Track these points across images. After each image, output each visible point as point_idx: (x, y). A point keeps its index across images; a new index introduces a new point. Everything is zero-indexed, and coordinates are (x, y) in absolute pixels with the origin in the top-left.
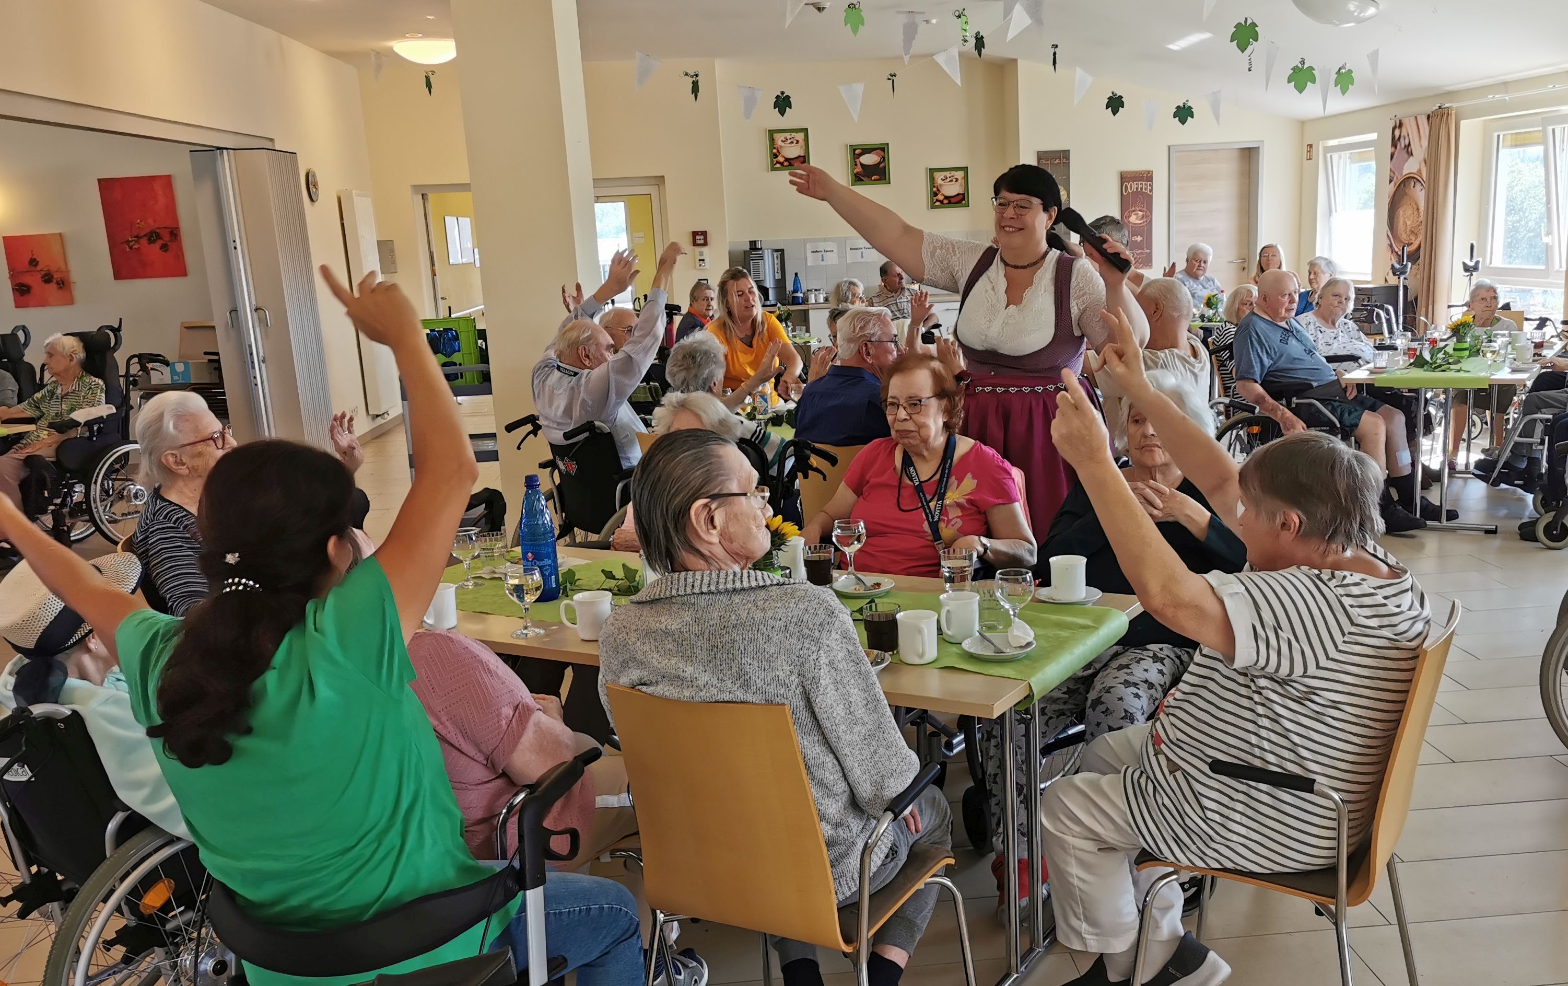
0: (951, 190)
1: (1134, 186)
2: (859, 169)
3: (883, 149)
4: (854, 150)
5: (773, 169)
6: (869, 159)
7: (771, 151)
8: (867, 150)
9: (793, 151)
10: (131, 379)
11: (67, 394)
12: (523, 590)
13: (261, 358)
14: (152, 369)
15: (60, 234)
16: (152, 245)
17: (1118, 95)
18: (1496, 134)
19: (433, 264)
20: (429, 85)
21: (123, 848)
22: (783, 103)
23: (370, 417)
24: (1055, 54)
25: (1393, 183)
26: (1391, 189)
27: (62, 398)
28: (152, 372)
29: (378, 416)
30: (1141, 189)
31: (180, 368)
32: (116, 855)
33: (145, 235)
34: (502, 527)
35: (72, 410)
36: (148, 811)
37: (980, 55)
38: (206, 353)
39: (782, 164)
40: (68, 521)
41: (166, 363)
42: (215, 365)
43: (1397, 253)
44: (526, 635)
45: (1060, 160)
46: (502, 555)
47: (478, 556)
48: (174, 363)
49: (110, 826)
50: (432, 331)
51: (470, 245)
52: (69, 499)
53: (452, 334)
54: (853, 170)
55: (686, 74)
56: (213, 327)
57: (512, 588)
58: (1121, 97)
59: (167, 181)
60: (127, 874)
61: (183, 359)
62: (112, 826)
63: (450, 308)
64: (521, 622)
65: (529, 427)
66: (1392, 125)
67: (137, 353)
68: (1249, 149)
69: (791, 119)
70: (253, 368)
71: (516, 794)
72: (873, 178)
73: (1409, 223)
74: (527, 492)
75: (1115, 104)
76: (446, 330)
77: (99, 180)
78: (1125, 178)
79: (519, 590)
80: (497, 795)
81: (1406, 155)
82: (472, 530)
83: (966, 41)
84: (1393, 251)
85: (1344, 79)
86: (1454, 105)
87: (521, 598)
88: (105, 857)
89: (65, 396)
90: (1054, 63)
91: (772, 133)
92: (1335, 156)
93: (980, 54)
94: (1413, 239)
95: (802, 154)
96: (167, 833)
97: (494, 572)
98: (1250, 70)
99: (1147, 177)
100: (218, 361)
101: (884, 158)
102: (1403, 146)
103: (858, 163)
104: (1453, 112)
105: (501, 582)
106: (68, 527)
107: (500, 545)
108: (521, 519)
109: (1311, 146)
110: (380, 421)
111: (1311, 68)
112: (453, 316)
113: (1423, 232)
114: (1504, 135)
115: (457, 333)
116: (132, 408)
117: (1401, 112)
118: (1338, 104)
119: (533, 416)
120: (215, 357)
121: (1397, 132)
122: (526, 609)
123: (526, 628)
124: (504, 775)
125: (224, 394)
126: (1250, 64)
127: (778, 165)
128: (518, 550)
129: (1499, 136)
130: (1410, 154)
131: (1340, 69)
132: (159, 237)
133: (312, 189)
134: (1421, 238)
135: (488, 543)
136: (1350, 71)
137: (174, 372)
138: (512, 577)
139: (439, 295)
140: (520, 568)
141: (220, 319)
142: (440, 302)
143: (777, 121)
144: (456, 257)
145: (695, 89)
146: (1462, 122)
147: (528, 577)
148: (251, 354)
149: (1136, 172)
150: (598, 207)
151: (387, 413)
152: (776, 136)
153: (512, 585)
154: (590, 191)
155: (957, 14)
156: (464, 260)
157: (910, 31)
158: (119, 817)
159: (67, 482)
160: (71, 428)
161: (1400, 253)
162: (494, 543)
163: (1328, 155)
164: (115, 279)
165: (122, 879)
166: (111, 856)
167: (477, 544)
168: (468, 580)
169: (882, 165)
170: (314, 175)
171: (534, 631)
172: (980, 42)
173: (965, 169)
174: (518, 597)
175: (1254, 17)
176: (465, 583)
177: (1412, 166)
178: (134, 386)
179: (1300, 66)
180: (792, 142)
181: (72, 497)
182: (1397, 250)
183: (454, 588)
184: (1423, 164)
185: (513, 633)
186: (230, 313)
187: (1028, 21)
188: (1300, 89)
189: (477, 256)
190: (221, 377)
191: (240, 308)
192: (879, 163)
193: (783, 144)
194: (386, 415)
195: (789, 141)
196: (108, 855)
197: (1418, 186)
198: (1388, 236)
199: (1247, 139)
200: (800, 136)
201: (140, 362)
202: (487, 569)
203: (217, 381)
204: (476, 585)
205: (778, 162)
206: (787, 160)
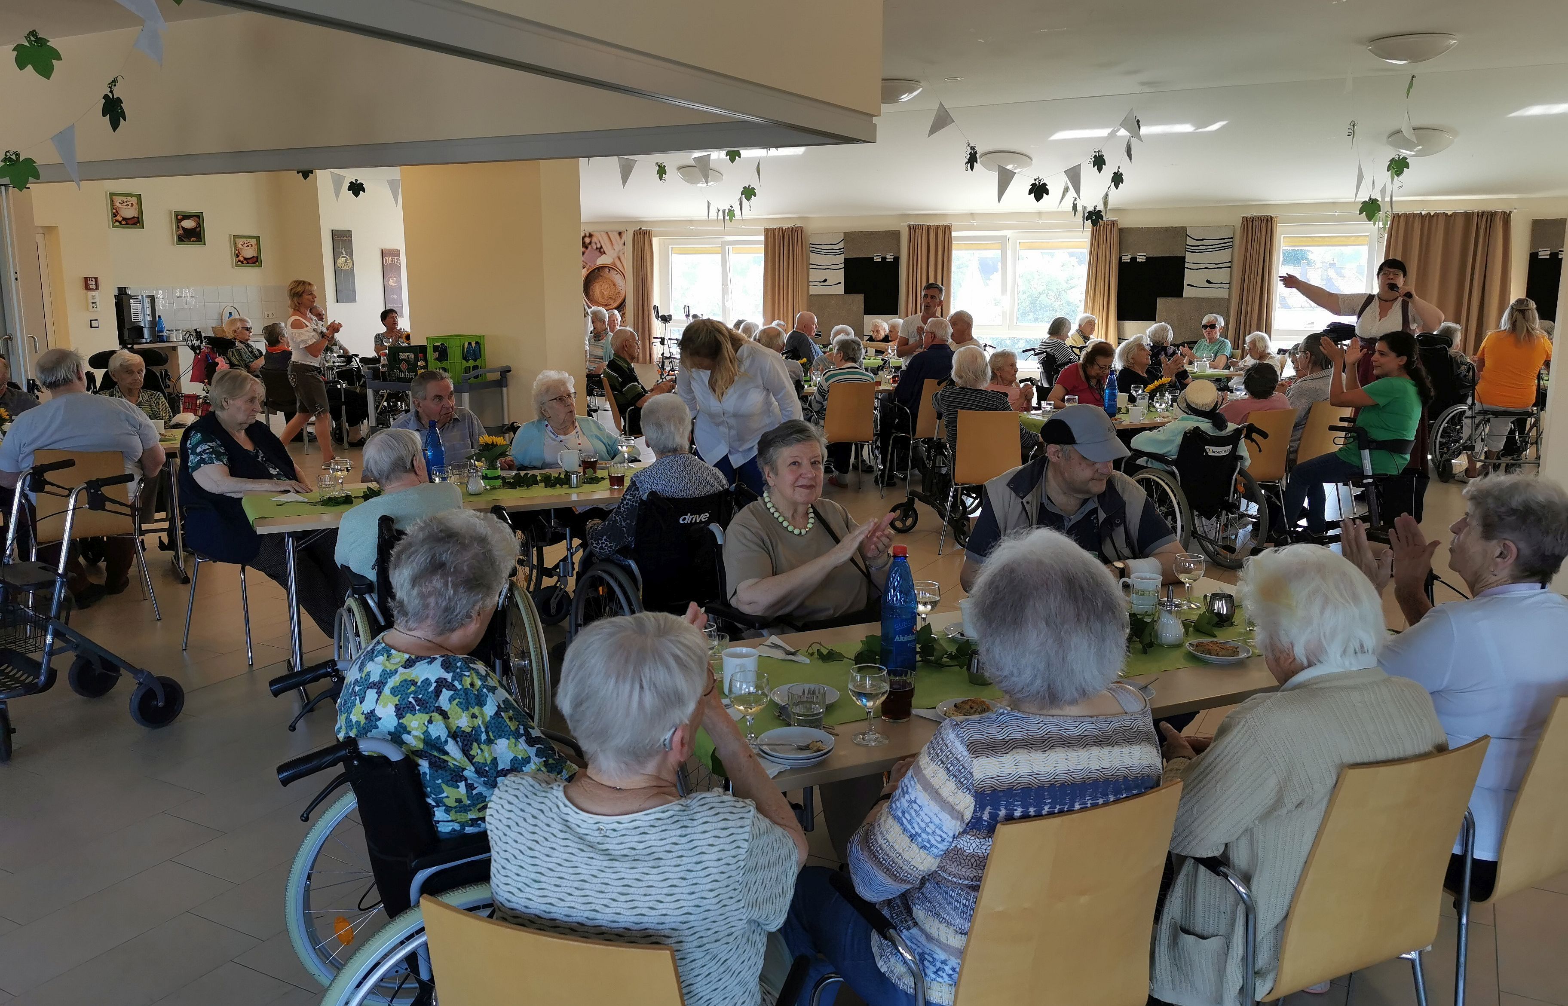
0: (249, 253)
1: (391, 260)
2: (181, 232)
3: (198, 217)
4: (177, 216)
5: (112, 226)
6: (188, 224)
7: (111, 211)
8: (186, 217)
9: (129, 213)
39: (120, 222)
45: (346, 237)
54: (176, 232)
69: (128, 185)
72: (192, 240)
78: (385, 254)
91: (110, 195)
95: (136, 216)
101: (199, 224)
103: (181, 227)
104: (651, 232)
121: (588, 240)
127: (117, 224)
149: (389, 250)
152: (115, 198)
169: (198, 230)
173: (258, 238)
180: (128, 205)
192: (196, 227)
193: (120, 205)
195: (126, 204)
200: (134, 200)
205: (117, 221)
206: (124, 219)
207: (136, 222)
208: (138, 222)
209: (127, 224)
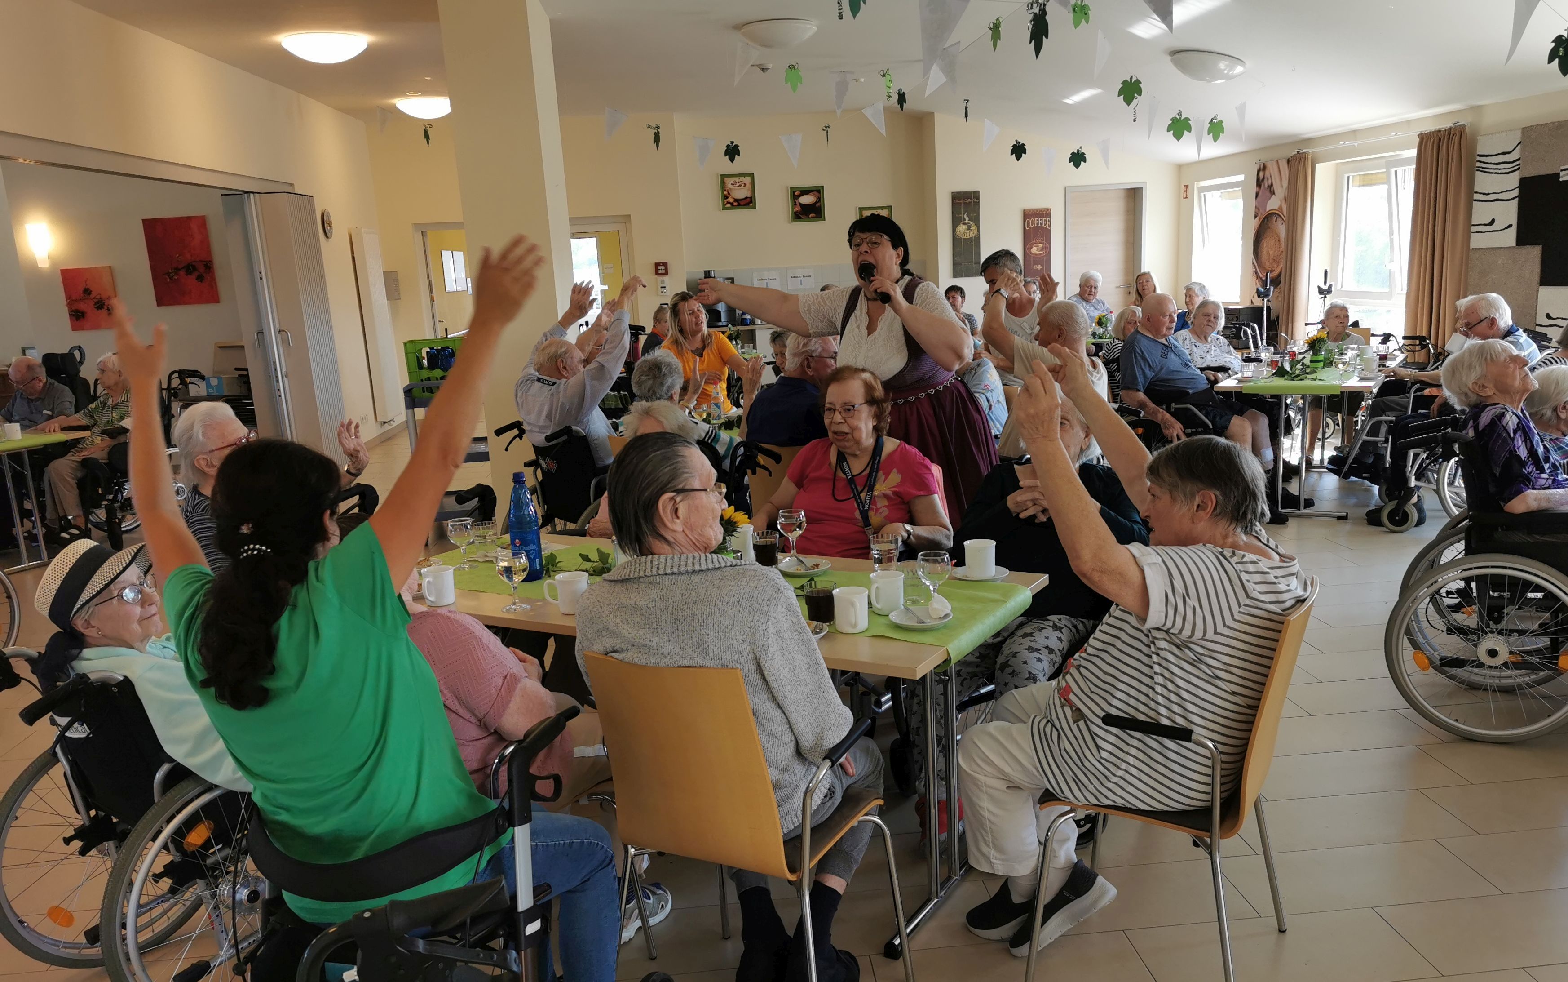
1: (1035, 222)
2: (798, 208)
3: (818, 191)
4: (794, 192)
5: (724, 208)
6: (807, 200)
7: (722, 193)
8: (805, 192)
9: (741, 193)
10: (172, 391)
11: (116, 405)
12: (511, 571)
13: (284, 373)
14: (191, 383)
15: (110, 267)
16: (189, 276)
17: (1021, 143)
18: (1346, 176)
19: (431, 292)
20: (427, 136)
21: (169, 794)
22: (732, 152)
23: (378, 425)
24: (966, 108)
25: (1257, 218)
26: (1255, 223)
27: (113, 408)
28: (190, 385)
29: (385, 423)
30: (1041, 224)
31: (214, 382)
32: (162, 801)
33: (183, 268)
34: (493, 518)
35: (122, 418)
36: (190, 763)
37: (902, 109)
38: (236, 369)
39: (732, 204)
40: (119, 515)
41: (203, 378)
42: (244, 379)
43: (1261, 278)
44: (515, 610)
45: (971, 199)
46: (493, 541)
47: (473, 542)
48: (209, 378)
49: (158, 776)
50: (431, 349)
51: (463, 275)
52: (120, 495)
53: (448, 351)
54: (793, 209)
55: (649, 127)
56: (243, 347)
57: (502, 569)
58: (1023, 145)
59: (202, 221)
60: (172, 817)
61: (217, 374)
62: (159, 775)
63: (446, 329)
64: (511, 599)
65: (515, 432)
66: (1256, 167)
67: (177, 369)
68: (1134, 189)
69: (740, 165)
70: (278, 381)
71: (506, 747)
72: (810, 216)
73: (1271, 252)
74: (515, 487)
75: (1019, 150)
76: (443, 349)
77: (144, 221)
78: (1028, 215)
79: (508, 571)
80: (489, 749)
81: (1268, 194)
82: (467, 520)
83: (890, 97)
84: (1258, 277)
85: (1216, 129)
86: (1311, 151)
87: (510, 578)
88: (154, 802)
89: (115, 406)
90: (966, 115)
91: (723, 177)
92: (1208, 194)
93: (902, 107)
94: (1275, 266)
95: (749, 196)
96: (207, 782)
97: (486, 556)
98: (1135, 121)
99: (1046, 214)
100: (247, 376)
101: (820, 198)
102: (1266, 186)
103: (797, 203)
104: (1310, 156)
105: (493, 565)
106: (118, 519)
107: (491, 532)
108: (510, 511)
109: (1187, 186)
110: (387, 427)
111: (1187, 119)
112: (449, 336)
113: (1283, 260)
114: (1353, 176)
115: (453, 351)
116: (173, 416)
117: (1264, 157)
118: (1212, 150)
119: (518, 422)
120: (245, 373)
121: (1261, 174)
122: (515, 588)
123: (514, 604)
124: (496, 732)
125: (252, 404)
126: (1135, 115)
127: (728, 205)
128: (507, 538)
129: (1349, 177)
130: (1273, 193)
131: (1212, 119)
132: (195, 269)
133: (327, 228)
134: (1282, 265)
135: (481, 531)
136: (1221, 122)
137: (209, 386)
138: (502, 560)
139: (437, 319)
140: (509, 552)
141: (248, 339)
142: (438, 325)
143: (727, 166)
144: (451, 286)
145: (657, 139)
146: (1318, 166)
147: (516, 560)
148: (276, 370)
149: (1037, 210)
150: (574, 242)
151: (393, 420)
152: (727, 180)
153: (502, 567)
154: (567, 229)
155: (882, 74)
156: (458, 289)
157: (842, 89)
158: (165, 768)
159: (118, 481)
160: (120, 434)
161: (1264, 278)
162: (486, 530)
163: (1202, 194)
164: (158, 305)
165: (169, 821)
166: (159, 801)
167: (471, 532)
168: (463, 564)
169: (818, 205)
170: (328, 216)
171: (521, 607)
172: (902, 98)
173: (891, 208)
174: (508, 577)
175: (1138, 75)
176: (462, 566)
177: (1273, 204)
178: (175, 397)
179: (1178, 117)
180: (740, 185)
181: (122, 493)
182: (1261, 276)
183: (452, 571)
184: (1284, 202)
185: (503, 608)
186: (258, 334)
187: (943, 79)
188: (1178, 136)
189: (470, 285)
190: (249, 389)
191: (266, 332)
192: (816, 203)
193: (732, 187)
194: (392, 422)
195: (738, 184)
196: (156, 800)
197: (1280, 221)
198: (1253, 264)
199: (1131, 180)
200: (747, 180)
201: (179, 377)
202: (481, 553)
203: (245, 393)
204: (471, 567)
205: (728, 203)
206: (736, 200)
207: (748, 202)
208: (751, 202)
209: (739, 205)
